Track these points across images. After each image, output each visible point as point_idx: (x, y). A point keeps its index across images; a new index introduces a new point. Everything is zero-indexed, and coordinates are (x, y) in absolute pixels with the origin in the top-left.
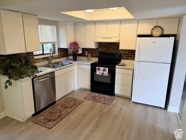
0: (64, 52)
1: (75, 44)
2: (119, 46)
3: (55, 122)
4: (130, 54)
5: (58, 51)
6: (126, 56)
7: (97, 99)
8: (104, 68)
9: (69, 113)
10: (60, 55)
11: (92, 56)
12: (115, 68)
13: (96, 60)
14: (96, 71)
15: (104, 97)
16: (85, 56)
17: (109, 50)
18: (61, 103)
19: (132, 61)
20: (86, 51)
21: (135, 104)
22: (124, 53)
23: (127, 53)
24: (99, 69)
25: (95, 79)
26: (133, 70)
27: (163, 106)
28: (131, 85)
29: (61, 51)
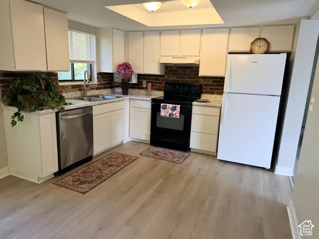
0: (107, 80)
1: (126, 67)
2: (198, 71)
3: (92, 185)
4: (217, 85)
5: (98, 78)
6: (210, 89)
7: (160, 156)
8: (174, 105)
9: (115, 173)
10: (101, 84)
11: (154, 88)
12: (192, 105)
13: (160, 94)
14: (160, 111)
15: (172, 154)
16: (143, 88)
17: (182, 78)
18: (101, 160)
19: (218, 96)
20: (145, 79)
21: (222, 164)
22: (206, 83)
23: (212, 83)
24: (165, 108)
25: (158, 125)
26: (221, 108)
27: (268, 166)
28: (217, 133)
29: (102, 78)
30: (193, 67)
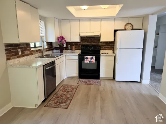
7: (88, 83)
10: (48, 49)
11: (76, 48)
12: (100, 56)
16: (68, 49)
17: (90, 43)
20: (69, 44)
24: (87, 58)
30: (95, 37)
